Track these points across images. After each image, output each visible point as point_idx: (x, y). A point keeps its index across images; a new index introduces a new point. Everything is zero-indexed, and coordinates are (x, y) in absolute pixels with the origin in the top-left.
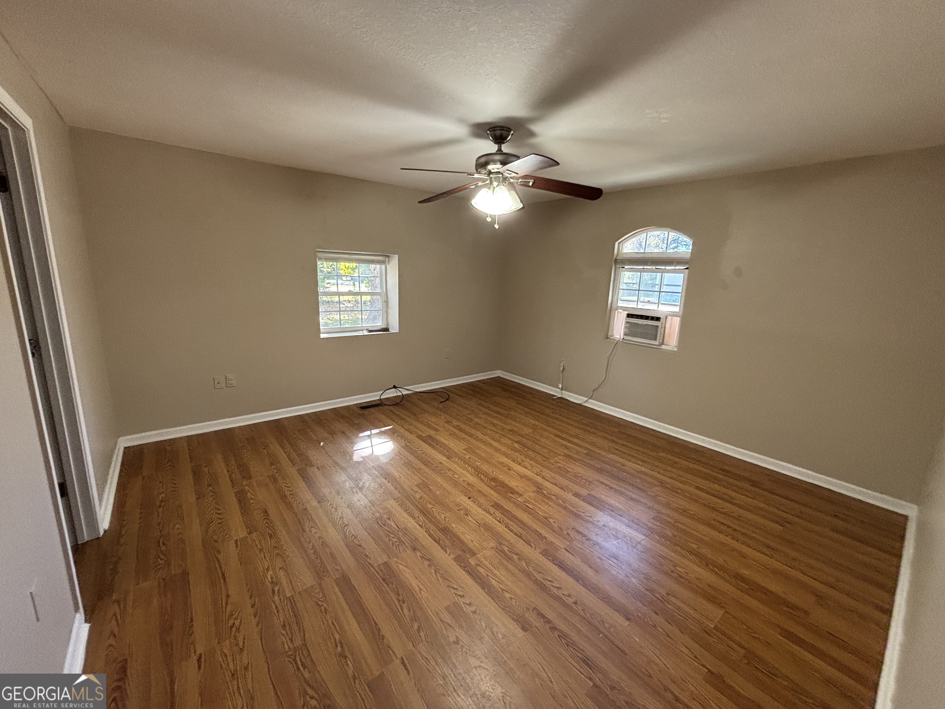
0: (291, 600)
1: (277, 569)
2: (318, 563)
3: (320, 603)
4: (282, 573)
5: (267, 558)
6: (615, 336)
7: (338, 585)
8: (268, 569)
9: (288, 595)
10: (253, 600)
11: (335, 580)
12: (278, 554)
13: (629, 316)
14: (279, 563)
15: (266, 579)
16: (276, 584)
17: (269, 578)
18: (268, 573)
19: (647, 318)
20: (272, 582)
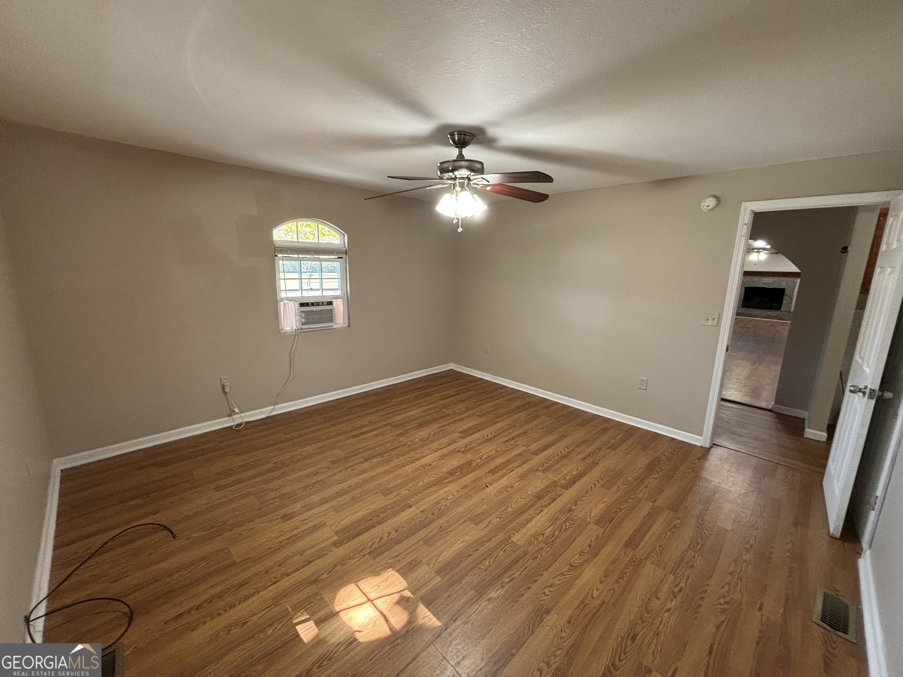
0: (674, 572)
1: (661, 601)
2: (629, 569)
3: (659, 552)
4: (662, 594)
5: (660, 620)
6: (285, 329)
7: (637, 546)
8: (669, 610)
9: (672, 577)
10: (700, 602)
11: (635, 550)
12: (648, 613)
13: (302, 305)
14: (655, 605)
15: (677, 604)
16: (673, 592)
17: (674, 603)
18: (671, 608)
19: (318, 304)
20: (675, 597)
